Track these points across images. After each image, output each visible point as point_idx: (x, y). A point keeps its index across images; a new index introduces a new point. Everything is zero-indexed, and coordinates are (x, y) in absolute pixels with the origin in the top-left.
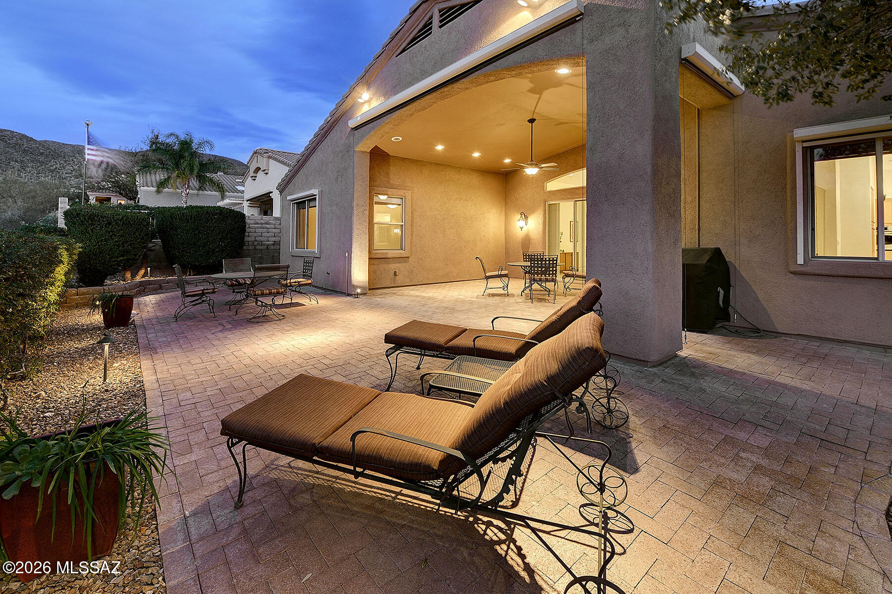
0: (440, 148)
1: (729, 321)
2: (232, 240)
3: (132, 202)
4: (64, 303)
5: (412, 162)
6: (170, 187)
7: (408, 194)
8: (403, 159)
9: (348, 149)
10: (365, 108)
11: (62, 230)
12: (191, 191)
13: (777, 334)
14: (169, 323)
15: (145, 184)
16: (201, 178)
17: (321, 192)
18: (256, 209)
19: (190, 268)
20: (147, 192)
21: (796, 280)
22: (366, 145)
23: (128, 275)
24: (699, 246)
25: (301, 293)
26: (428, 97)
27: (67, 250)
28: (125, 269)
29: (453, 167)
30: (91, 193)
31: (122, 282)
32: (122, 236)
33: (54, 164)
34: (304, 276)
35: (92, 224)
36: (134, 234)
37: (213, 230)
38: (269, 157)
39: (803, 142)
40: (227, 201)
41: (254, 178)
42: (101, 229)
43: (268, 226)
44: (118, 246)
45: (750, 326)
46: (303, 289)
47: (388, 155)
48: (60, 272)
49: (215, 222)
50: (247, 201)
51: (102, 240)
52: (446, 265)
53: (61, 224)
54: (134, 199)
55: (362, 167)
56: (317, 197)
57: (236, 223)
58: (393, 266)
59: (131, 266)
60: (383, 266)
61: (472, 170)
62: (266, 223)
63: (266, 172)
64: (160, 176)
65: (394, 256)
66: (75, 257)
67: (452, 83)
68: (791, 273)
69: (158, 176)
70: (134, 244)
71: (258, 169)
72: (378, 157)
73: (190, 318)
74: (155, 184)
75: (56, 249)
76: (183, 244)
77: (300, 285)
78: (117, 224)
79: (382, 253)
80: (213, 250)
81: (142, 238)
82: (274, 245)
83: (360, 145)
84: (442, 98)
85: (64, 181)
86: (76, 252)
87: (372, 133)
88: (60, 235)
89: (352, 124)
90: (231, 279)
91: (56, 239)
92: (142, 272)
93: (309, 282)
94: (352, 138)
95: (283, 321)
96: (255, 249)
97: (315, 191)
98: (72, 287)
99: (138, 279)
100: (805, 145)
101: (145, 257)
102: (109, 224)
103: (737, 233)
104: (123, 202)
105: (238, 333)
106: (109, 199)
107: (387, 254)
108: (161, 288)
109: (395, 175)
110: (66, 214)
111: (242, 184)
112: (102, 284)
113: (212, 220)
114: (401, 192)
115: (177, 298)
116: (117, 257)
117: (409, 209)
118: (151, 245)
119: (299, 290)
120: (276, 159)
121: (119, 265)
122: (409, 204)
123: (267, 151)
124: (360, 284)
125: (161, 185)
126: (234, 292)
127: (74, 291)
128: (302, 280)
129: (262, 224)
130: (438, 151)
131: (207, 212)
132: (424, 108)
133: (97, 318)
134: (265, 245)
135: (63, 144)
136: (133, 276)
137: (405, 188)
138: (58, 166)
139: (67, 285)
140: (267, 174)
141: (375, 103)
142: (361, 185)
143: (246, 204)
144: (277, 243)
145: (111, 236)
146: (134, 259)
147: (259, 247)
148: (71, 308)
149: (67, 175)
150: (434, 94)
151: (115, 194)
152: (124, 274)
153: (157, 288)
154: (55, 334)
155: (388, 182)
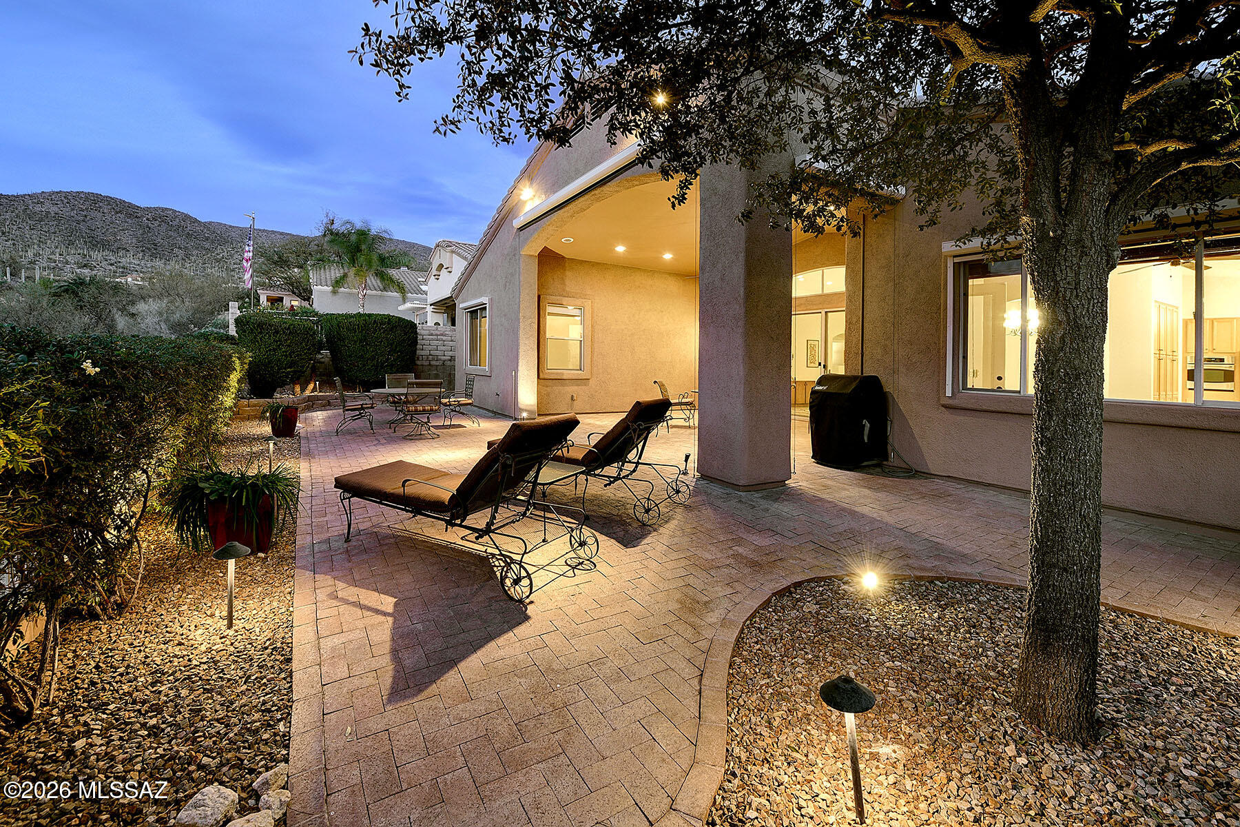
0: (620, 249)
1: (887, 460)
2: (401, 353)
3: (305, 304)
4: (238, 415)
5: (593, 265)
6: (346, 286)
7: (588, 304)
8: (582, 262)
9: (514, 253)
10: (527, 208)
11: (233, 337)
12: (369, 292)
13: (928, 475)
14: (330, 436)
15: (319, 282)
16: (381, 275)
17: (491, 300)
18: (441, 315)
19: (359, 384)
20: (321, 292)
21: (947, 414)
22: (533, 248)
23: (298, 389)
24: (862, 373)
25: (463, 414)
26: (581, 199)
27: (239, 358)
28: (294, 382)
29: (645, 271)
30: (261, 291)
31: (291, 396)
32: (289, 346)
33: (222, 252)
34: (467, 396)
35: (261, 333)
36: (301, 343)
37: (382, 341)
38: (453, 252)
39: (955, 257)
40: (408, 305)
41: (437, 277)
42: (269, 338)
43: (444, 338)
44: (286, 356)
45: (904, 465)
46: (463, 409)
47: (563, 257)
48: (234, 378)
49: (384, 332)
50: (431, 305)
51: (270, 350)
52: (636, 390)
53: (232, 331)
54: (308, 299)
55: (529, 274)
56: (487, 306)
57: (405, 334)
58: (572, 389)
59: (298, 379)
60: (557, 389)
61: (670, 274)
62: (442, 335)
63: (449, 270)
64: (335, 273)
65: (570, 377)
66: (246, 367)
67: (600, 186)
68: (943, 406)
69: (333, 271)
70: (301, 355)
71: (441, 266)
72: (549, 260)
73: (350, 433)
74: (329, 283)
75: (231, 357)
76: (350, 356)
77: (460, 405)
78: (284, 332)
79: (557, 374)
80: (382, 364)
81: (309, 349)
82: (450, 360)
83: (526, 248)
84: (598, 200)
85: (232, 273)
86: (247, 361)
87: (536, 235)
88: (232, 344)
89: (517, 223)
90: (393, 395)
91: (228, 348)
92: (311, 386)
93: (470, 401)
94: (517, 240)
95: (436, 440)
96: (430, 365)
97: (485, 300)
98: (243, 398)
99: (307, 393)
100: (957, 260)
101: (314, 369)
102: (277, 332)
103: (896, 359)
104: (295, 303)
105: (389, 447)
106: (281, 299)
107: (563, 374)
108: (329, 404)
109: (572, 281)
110: (237, 321)
111: (425, 283)
112: (271, 397)
113: (380, 330)
114: (579, 302)
115: (340, 415)
116: (285, 369)
117: (588, 323)
118: (320, 356)
119: (459, 410)
120: (459, 255)
121: (287, 377)
122: (588, 315)
123: (449, 244)
124: (528, 408)
125: (338, 283)
126: (396, 410)
127: (245, 402)
128: (463, 400)
129: (437, 335)
130: (618, 253)
131: (375, 321)
132: (583, 210)
133: (267, 429)
134: (440, 360)
135: (230, 226)
136: (303, 390)
137: (585, 297)
138: (225, 254)
139: (239, 396)
140: (450, 272)
141: (537, 201)
142: (528, 294)
143: (429, 309)
144: (452, 359)
145: (279, 346)
146: (300, 371)
147: (433, 363)
148: (243, 419)
149: (235, 266)
150: (586, 197)
151: (288, 293)
152: (294, 388)
153: (326, 404)
154: (228, 440)
155: (564, 290)
